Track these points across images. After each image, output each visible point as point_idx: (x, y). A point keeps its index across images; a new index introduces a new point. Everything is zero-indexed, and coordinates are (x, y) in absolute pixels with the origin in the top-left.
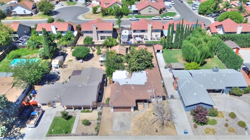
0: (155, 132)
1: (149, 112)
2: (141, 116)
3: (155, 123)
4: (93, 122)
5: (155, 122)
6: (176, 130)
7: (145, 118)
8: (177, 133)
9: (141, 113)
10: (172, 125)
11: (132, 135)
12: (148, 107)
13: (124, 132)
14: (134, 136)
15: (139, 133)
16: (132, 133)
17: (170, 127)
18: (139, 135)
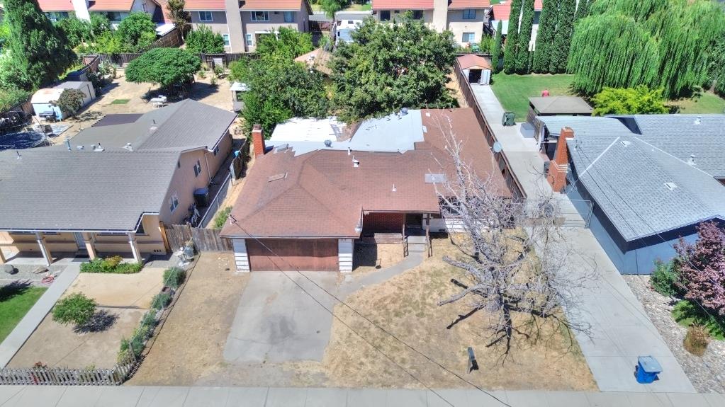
0: (466, 369)
1: (429, 274)
2: (390, 290)
3: (463, 325)
4: (130, 314)
5: (462, 317)
6: (584, 362)
7: (407, 301)
8: (595, 377)
9: (392, 280)
10: (557, 337)
11: (326, 384)
12: (425, 255)
13: (287, 367)
14: (341, 388)
15: (372, 375)
16: (329, 373)
17: (550, 345)
18: (370, 383)
